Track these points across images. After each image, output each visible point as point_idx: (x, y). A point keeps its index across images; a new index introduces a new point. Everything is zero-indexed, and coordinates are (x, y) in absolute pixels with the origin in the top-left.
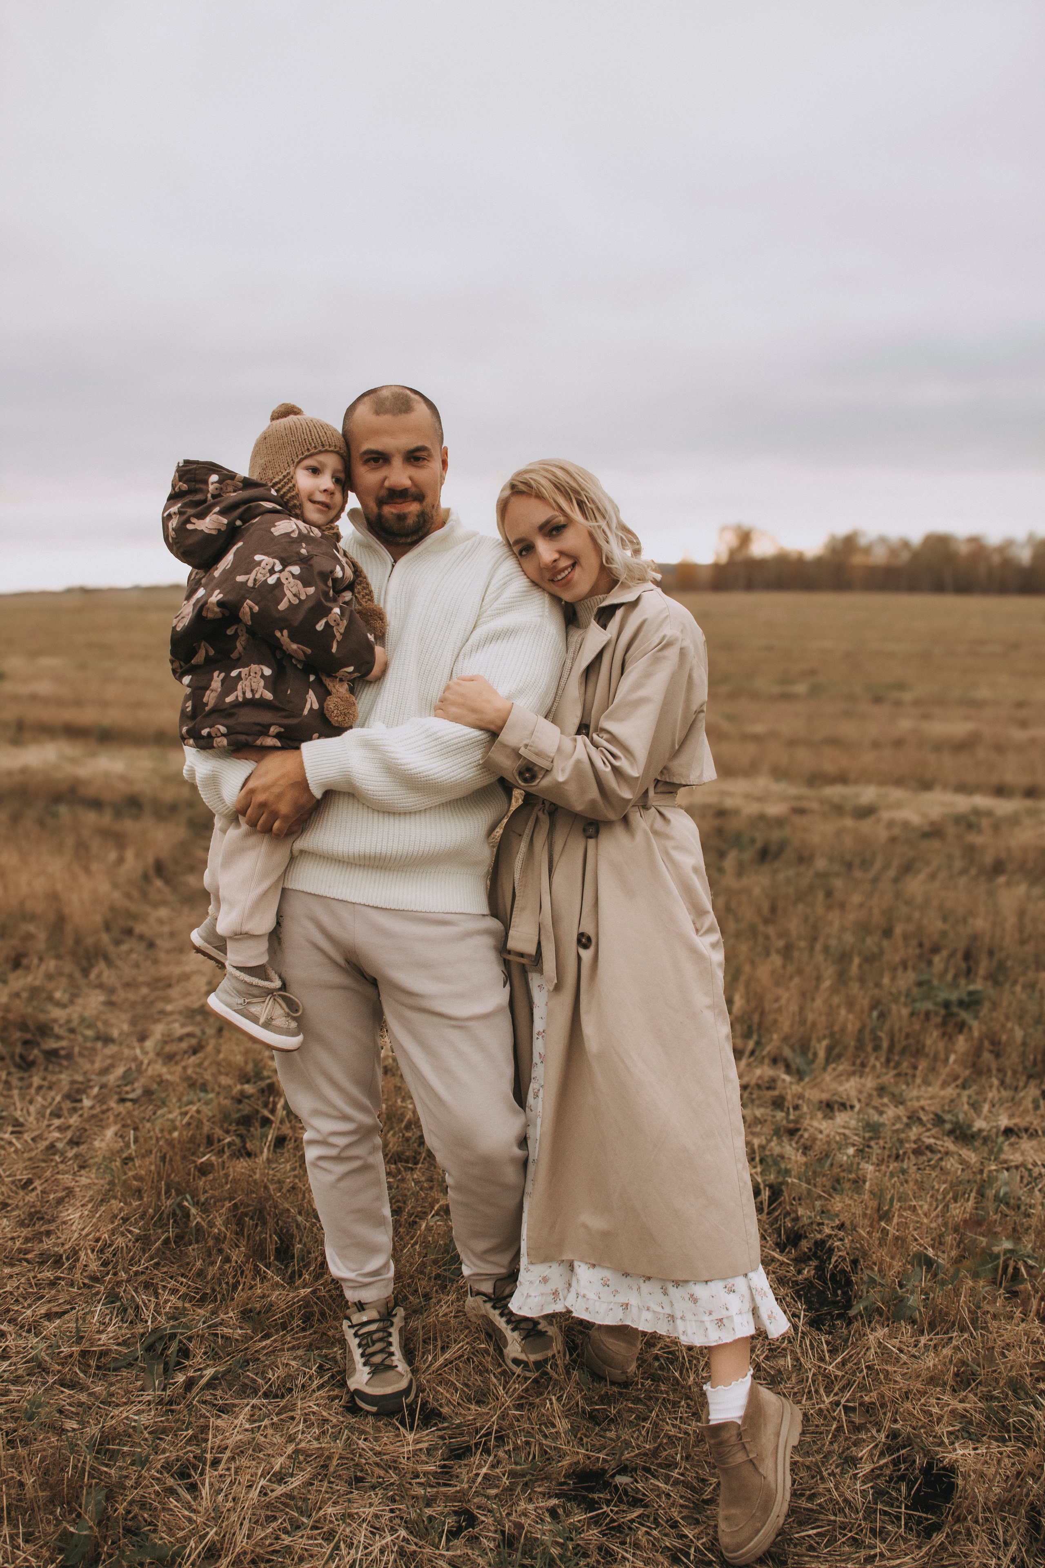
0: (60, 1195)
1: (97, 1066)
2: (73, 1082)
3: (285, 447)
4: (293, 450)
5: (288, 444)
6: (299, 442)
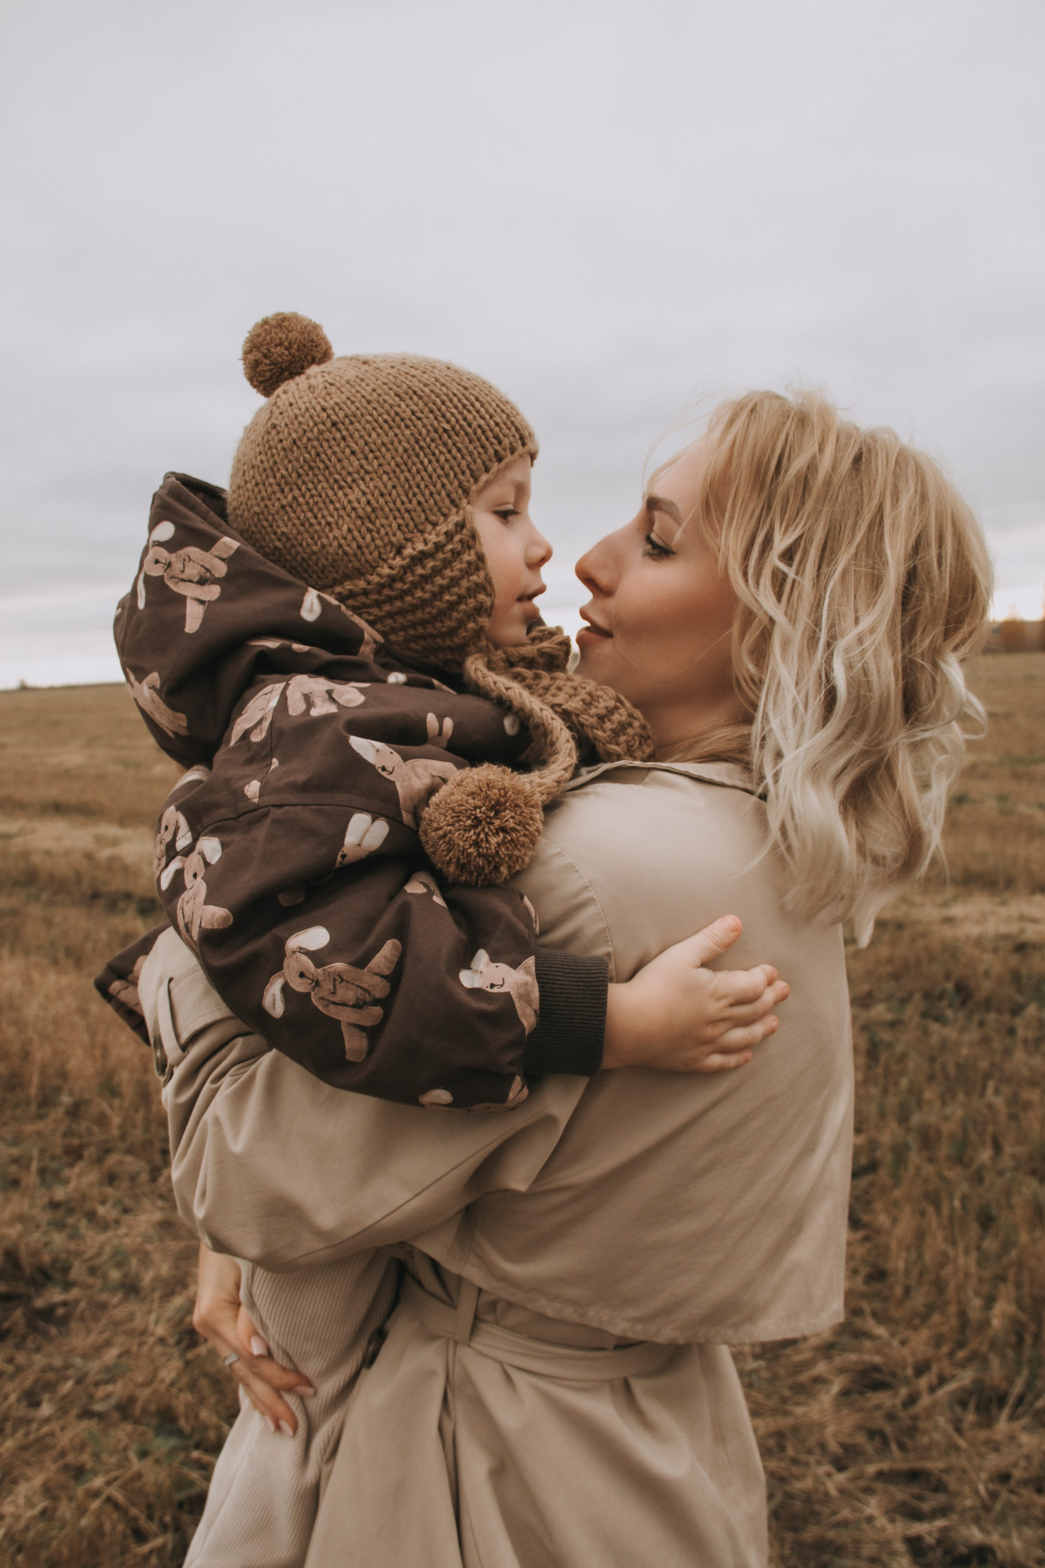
3: (421, 448)
4: (455, 458)
5: (433, 440)
6: (467, 434)
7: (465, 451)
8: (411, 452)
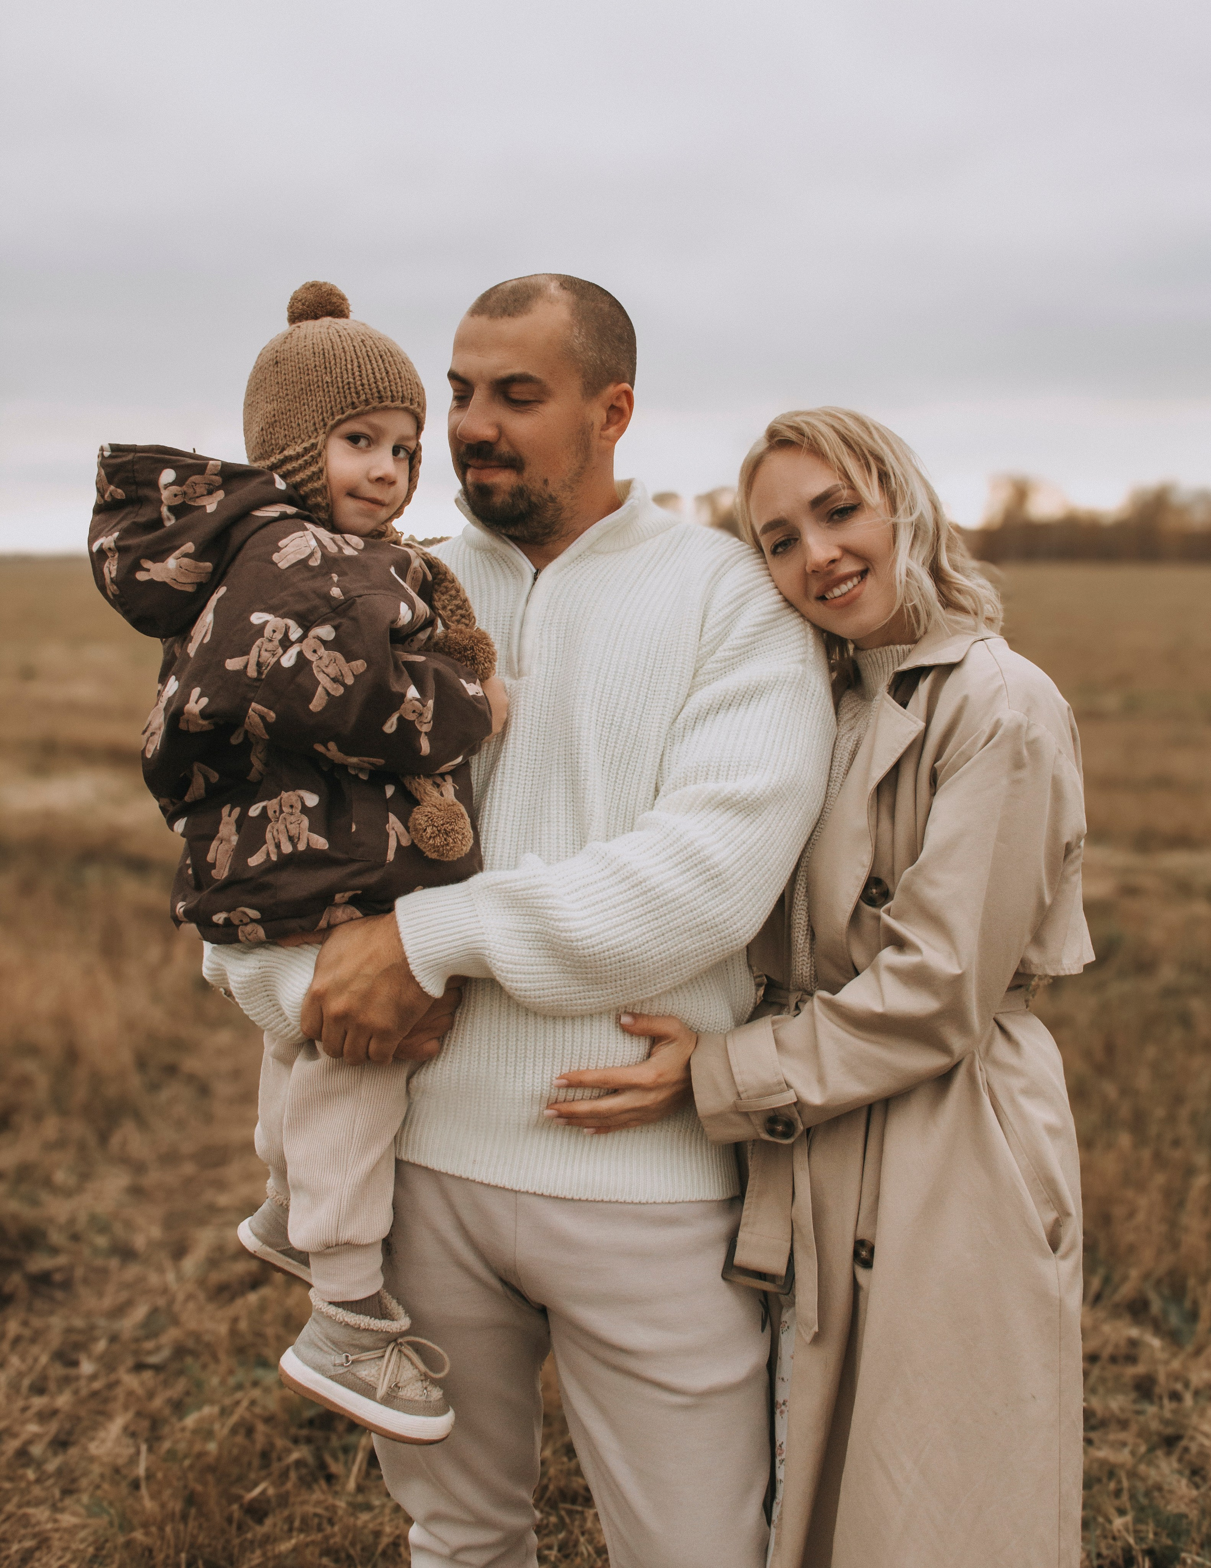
0: (29, 1544)
1: (108, 1302)
2: (69, 1330)
3: (311, 390)
4: (326, 401)
5: (318, 387)
6: (338, 387)
7: (332, 398)
8: (304, 392)
